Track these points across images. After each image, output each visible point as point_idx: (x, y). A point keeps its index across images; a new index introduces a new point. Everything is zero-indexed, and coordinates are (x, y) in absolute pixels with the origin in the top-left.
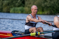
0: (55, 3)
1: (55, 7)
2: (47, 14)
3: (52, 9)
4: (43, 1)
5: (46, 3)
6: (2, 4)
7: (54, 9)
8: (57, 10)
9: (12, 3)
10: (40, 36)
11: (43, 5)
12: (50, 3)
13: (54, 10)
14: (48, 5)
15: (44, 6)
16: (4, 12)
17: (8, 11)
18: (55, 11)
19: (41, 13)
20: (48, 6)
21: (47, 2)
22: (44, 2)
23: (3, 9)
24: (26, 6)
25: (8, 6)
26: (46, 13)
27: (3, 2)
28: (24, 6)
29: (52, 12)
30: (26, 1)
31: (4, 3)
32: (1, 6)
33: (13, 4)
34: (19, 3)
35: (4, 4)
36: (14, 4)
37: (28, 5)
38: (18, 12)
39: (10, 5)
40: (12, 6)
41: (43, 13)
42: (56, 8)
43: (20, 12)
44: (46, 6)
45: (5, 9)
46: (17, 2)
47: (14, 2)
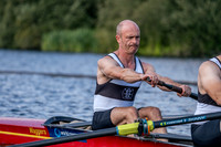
0: (208, 12)
1: (210, 28)
2: (182, 56)
3: (200, 37)
4: (163, 8)
5: (174, 15)
6: (13, 18)
7: (208, 38)
8: (216, 38)
9: (49, 16)
10: (152, 136)
11: (164, 21)
12: (190, 12)
13: (205, 42)
14: (185, 19)
15: (168, 26)
16: (19, 49)
17: (36, 43)
18: (211, 45)
19: (157, 51)
20: (184, 23)
21: (181, 10)
22: (169, 12)
23: (16, 38)
24: (103, 26)
25: (34, 27)
26: (176, 49)
27: (16, 10)
28: (93, 27)
29: (198, 47)
30: (99, 6)
31: (19, 13)
32: (8, 25)
33: (52, 17)
34: (74, 14)
35: (19, 18)
36: (56, 17)
37: (109, 23)
38: (71, 46)
39: (40, 20)
40: (51, 24)
41: (167, 50)
42: (215, 32)
43: (79, 48)
44: (175, 24)
45: (22, 38)
46: (66, 12)
47: (57, 10)
